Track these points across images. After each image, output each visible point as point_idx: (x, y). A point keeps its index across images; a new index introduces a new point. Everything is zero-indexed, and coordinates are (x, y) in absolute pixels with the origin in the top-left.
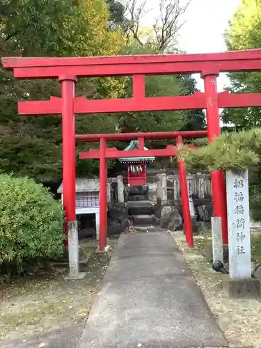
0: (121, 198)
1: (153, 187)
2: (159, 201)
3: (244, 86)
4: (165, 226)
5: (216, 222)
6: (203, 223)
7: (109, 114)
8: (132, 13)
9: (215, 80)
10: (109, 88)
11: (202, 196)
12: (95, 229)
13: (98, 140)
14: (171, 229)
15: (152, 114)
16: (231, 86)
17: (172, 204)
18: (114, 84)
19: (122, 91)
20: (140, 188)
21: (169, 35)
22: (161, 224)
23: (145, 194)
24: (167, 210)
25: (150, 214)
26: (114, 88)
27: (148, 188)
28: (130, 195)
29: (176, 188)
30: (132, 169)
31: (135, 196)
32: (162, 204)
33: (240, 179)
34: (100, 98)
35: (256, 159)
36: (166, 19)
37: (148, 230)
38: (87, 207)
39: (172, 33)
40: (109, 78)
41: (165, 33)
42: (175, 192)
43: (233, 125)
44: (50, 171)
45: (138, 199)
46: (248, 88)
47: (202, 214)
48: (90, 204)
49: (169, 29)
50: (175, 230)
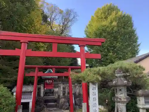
0: (42, 95)
1: (56, 90)
2: (59, 96)
3: (92, 51)
4: (61, 108)
5: (84, 105)
6: (77, 106)
7: (39, 57)
8: (51, 19)
9: (84, 48)
10: (40, 47)
11: (77, 94)
12: (29, 110)
13: (35, 68)
14: (64, 109)
15: (57, 58)
16: (88, 50)
17: (65, 98)
18: (42, 45)
19: (45, 48)
20: (50, 90)
21: (65, 29)
22: (60, 107)
23: (53, 93)
24: (62, 100)
25: (54, 102)
26: (42, 47)
27: (54, 90)
28: (46, 93)
29: (67, 90)
30: (47, 81)
31: (48, 94)
32: (60, 98)
33: (94, 86)
34: (36, 51)
35: (100, 79)
36: (64, 23)
37: (53, 110)
38: (26, 99)
39: (66, 28)
40: (40, 43)
41: (63, 28)
42: (66, 92)
43: (88, 65)
44: (9, 81)
45: (49, 95)
46: (94, 51)
47: (77, 102)
48: (27, 97)
49: (65, 27)
50: (66, 110)
